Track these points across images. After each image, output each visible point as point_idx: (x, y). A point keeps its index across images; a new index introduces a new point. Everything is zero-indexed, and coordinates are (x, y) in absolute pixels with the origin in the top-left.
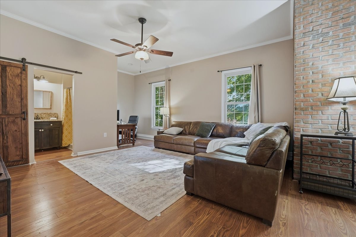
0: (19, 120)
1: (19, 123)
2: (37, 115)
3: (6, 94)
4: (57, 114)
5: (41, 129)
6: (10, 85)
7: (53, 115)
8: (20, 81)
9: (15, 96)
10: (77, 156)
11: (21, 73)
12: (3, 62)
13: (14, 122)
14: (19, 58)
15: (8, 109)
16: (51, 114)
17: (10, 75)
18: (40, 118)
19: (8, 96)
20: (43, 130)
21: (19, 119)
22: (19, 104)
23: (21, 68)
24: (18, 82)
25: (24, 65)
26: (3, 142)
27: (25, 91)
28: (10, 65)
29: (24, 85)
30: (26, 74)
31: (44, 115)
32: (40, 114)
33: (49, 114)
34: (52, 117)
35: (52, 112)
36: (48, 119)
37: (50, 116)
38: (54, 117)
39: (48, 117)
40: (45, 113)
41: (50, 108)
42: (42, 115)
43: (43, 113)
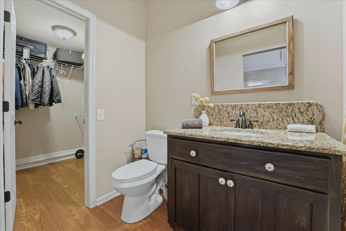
4: (320, 108)
5: (226, 174)
7: (302, 113)
16: (290, 108)
18: (254, 123)
20: (230, 183)
31: (267, 114)
32: (254, 108)
33: (285, 109)
34: (295, 119)
35: (296, 102)
36: (279, 127)
37: (288, 116)
38: (305, 120)
39: (280, 119)
40: (268, 105)
41: (287, 85)
42: (261, 112)
43: (263, 104)
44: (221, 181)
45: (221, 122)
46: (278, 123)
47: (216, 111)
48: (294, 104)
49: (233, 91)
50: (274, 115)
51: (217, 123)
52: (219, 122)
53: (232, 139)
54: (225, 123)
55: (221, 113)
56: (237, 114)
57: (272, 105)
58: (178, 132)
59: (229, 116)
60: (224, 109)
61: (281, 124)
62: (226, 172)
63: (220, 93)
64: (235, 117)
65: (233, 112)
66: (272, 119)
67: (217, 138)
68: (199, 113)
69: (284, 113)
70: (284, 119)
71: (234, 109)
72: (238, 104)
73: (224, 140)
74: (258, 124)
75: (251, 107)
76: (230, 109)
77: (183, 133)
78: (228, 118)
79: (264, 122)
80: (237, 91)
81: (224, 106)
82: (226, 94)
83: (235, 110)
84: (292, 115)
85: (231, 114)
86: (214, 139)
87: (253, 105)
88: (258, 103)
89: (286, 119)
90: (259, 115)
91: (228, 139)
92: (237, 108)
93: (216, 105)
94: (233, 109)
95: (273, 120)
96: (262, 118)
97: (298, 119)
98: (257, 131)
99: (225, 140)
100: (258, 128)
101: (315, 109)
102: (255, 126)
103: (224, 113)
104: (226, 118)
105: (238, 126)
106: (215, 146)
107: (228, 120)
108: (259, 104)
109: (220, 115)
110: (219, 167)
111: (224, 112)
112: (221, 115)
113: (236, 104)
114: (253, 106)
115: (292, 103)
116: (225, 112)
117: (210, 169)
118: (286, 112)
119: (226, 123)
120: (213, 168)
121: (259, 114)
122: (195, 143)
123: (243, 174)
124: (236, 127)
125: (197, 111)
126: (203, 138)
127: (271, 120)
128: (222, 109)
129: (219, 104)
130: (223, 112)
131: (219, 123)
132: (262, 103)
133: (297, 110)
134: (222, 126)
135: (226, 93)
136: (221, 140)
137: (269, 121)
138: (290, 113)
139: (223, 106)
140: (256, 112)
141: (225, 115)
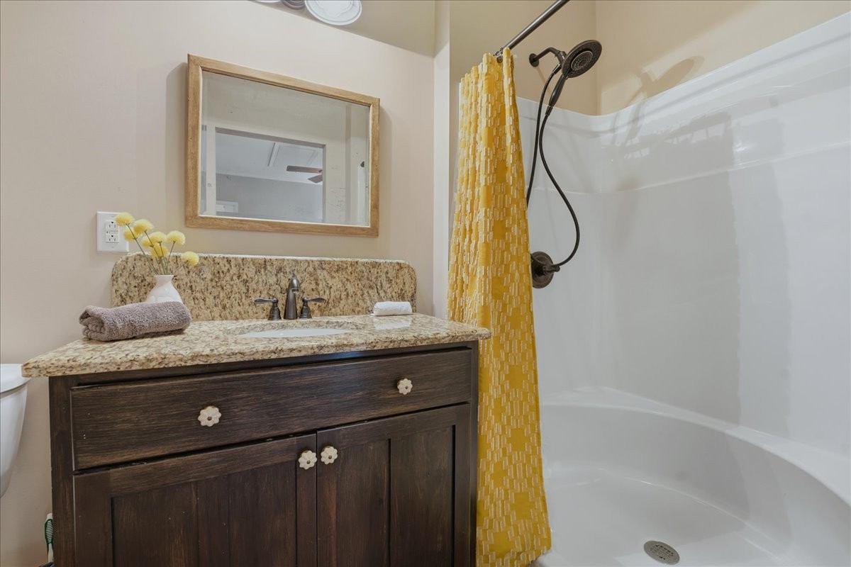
2: (291, 285)
4: (411, 271)
5: (315, 438)
7: (390, 281)
16: (374, 271)
18: (311, 305)
20: (330, 454)
31: (336, 283)
32: (311, 269)
33: (366, 274)
34: (380, 292)
35: (382, 261)
36: (357, 309)
37: (371, 287)
38: (394, 294)
39: (359, 293)
40: (338, 265)
41: (369, 227)
42: (325, 279)
43: (329, 263)
44: (308, 459)
45: (224, 307)
46: (355, 300)
47: (204, 276)
48: (380, 264)
49: (257, 224)
50: (349, 286)
51: (209, 310)
52: (215, 309)
53: (332, 346)
54: (237, 309)
55: (224, 283)
56: (271, 285)
57: (345, 265)
58: (130, 357)
59: (248, 290)
60: (234, 270)
61: (361, 302)
62: (314, 431)
63: (219, 225)
64: (265, 293)
65: (260, 280)
66: (345, 293)
67: (292, 350)
68: (134, 283)
69: (365, 281)
70: (365, 293)
71: (263, 270)
72: (273, 257)
73: (310, 352)
74: (319, 306)
75: (303, 269)
76: (250, 272)
77: (155, 356)
78: (244, 296)
79: (330, 301)
80: (269, 225)
81: (232, 263)
82: (239, 229)
83: (266, 275)
84: (376, 285)
85: (253, 285)
86: (282, 355)
87: (309, 263)
88: (319, 259)
89: (368, 292)
90: (320, 286)
91: (321, 347)
92: (269, 268)
93: (206, 258)
94: (258, 271)
95: (348, 295)
96: (327, 292)
97: (385, 292)
98: (328, 323)
99: (314, 352)
100: (319, 315)
101: (407, 274)
102: (313, 312)
103: (232, 283)
104: (237, 296)
105: (276, 316)
106: (285, 373)
107: (243, 300)
108: (321, 262)
109: (220, 289)
110: (297, 427)
111: (232, 279)
112: (223, 288)
113: (268, 257)
114: (309, 266)
115: (377, 263)
116: (235, 278)
117: (269, 443)
118: (368, 279)
119: (240, 309)
120: (275, 438)
121: (320, 283)
122: (215, 382)
123: (356, 419)
124: (271, 318)
125: (126, 274)
126: (246, 358)
127: (343, 297)
128: (225, 269)
129: (217, 255)
130: (228, 278)
131: (217, 311)
132: (327, 259)
133: (384, 276)
134: (226, 319)
135: (239, 225)
136: (303, 353)
137: (341, 299)
138: (374, 280)
139: (229, 261)
140: (315, 279)
141: (235, 289)
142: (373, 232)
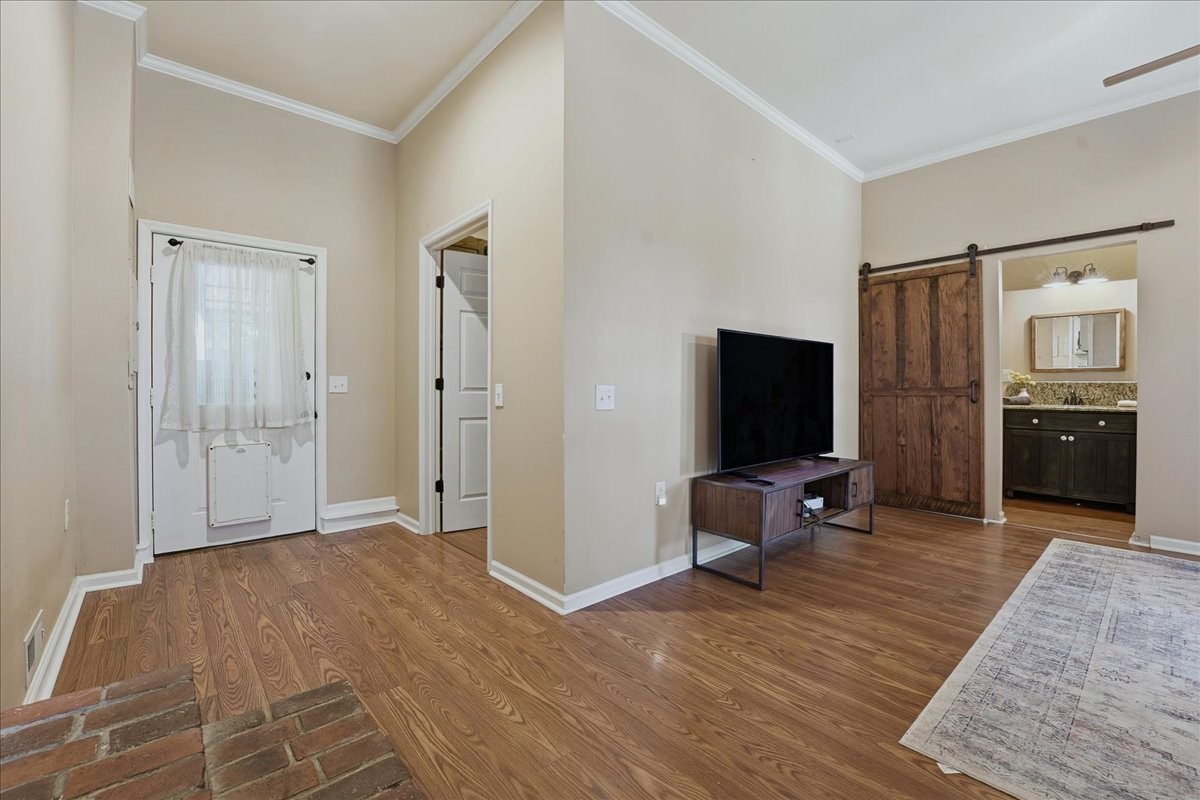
0: (962, 403)
1: (964, 409)
3: (938, 342)
6: (944, 320)
8: (965, 304)
9: (955, 344)
10: (1149, 550)
11: (967, 283)
12: (932, 269)
13: (952, 406)
14: (962, 249)
15: (942, 375)
16: (1122, 387)
17: (944, 296)
19: (941, 344)
20: (1072, 439)
21: (963, 401)
22: (962, 363)
23: (966, 271)
24: (960, 307)
25: (972, 263)
26: (932, 451)
27: (976, 328)
28: (945, 273)
29: (973, 313)
30: (978, 285)
31: (1098, 392)
33: (1116, 388)
35: (1124, 382)
36: (1110, 403)
37: (1119, 394)
39: (1111, 396)
40: (1100, 385)
42: (1092, 390)
43: (1097, 383)
44: (1064, 438)
45: (1045, 400)
46: (1109, 400)
47: (1038, 389)
50: (1105, 393)
51: (1039, 401)
54: (1050, 401)
56: (1065, 392)
57: (1104, 385)
59: (1055, 394)
60: (1049, 387)
61: (1113, 401)
64: (1062, 395)
65: (1061, 390)
68: (1016, 391)
69: (1115, 391)
75: (1080, 386)
76: (1056, 387)
78: (1053, 396)
79: (1095, 399)
85: (1057, 392)
87: (1086, 384)
89: (1117, 396)
90: (1089, 393)
92: (1064, 386)
93: (1039, 383)
94: (1059, 387)
95: (1105, 397)
96: (1093, 396)
100: (1088, 405)
104: (1050, 396)
105: (1066, 404)
108: (1091, 383)
110: (1060, 429)
112: (1044, 393)
116: (1050, 390)
117: (1052, 432)
120: (1055, 431)
122: (1039, 414)
125: (1013, 389)
128: (1046, 387)
129: (1043, 382)
130: (1047, 390)
132: (1094, 382)
137: (1100, 398)
139: (1047, 384)
140: (1086, 390)
141: (1050, 393)
142: (1122, 368)
